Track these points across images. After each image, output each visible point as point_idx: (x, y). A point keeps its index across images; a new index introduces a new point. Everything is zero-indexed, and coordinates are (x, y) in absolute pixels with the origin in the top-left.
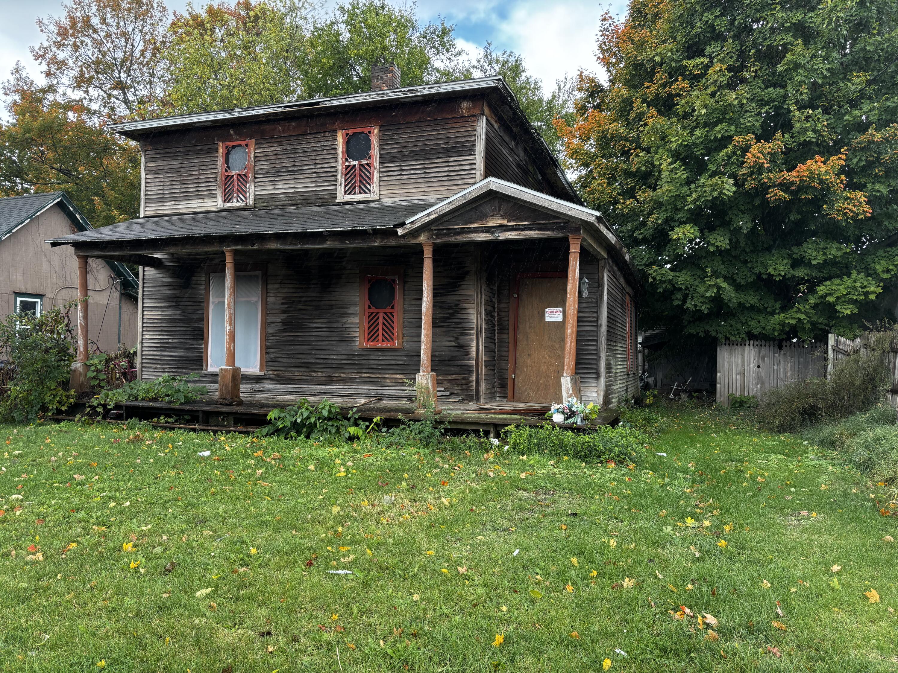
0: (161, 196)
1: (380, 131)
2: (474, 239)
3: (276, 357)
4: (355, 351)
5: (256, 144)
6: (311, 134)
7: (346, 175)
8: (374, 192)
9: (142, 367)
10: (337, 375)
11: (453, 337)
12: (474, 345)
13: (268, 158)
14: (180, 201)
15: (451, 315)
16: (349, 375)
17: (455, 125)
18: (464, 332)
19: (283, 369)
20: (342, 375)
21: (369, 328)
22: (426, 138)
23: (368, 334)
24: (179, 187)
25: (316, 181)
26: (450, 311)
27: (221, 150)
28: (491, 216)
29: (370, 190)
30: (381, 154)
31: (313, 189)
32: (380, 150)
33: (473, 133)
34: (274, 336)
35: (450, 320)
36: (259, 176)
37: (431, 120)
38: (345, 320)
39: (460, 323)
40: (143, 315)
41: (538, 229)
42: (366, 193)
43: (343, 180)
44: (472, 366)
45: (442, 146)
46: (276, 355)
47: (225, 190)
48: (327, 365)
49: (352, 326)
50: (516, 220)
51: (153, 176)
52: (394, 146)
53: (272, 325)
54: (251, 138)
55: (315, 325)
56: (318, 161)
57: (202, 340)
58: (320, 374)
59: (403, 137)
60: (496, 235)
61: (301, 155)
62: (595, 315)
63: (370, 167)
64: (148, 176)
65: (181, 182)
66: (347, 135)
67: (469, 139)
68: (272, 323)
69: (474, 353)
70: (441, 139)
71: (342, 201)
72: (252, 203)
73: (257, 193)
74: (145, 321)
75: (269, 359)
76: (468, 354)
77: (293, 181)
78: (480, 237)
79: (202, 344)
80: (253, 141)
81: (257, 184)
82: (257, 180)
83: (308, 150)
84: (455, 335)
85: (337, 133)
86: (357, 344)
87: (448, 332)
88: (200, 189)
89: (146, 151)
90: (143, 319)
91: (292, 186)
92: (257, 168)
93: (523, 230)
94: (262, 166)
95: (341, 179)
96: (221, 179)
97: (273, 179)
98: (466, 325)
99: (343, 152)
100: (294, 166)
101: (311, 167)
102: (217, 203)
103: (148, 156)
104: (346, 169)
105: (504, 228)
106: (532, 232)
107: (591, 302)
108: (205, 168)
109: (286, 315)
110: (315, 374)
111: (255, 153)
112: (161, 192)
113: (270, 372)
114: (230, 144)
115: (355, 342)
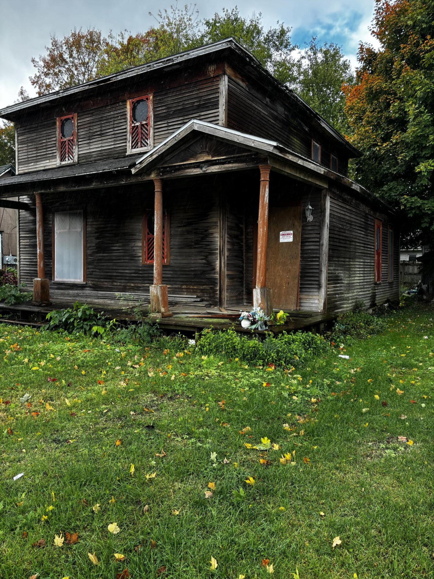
0: (26, 160)
1: (154, 97)
2: (188, 174)
3: (93, 271)
4: (140, 267)
5: (78, 117)
6: (111, 105)
7: (132, 134)
8: (150, 145)
9: (20, 278)
10: (129, 284)
11: (204, 256)
12: (218, 262)
13: (85, 126)
14: (37, 162)
15: (203, 238)
16: (136, 285)
17: (205, 86)
18: (211, 253)
19: (97, 280)
20: (132, 285)
21: (148, 250)
22: (184, 99)
23: (148, 254)
24: (35, 152)
25: (114, 141)
26: (202, 236)
27: (58, 123)
28: (200, 153)
29: (147, 144)
30: (154, 115)
31: (113, 147)
32: (154, 112)
33: (217, 91)
34: (91, 256)
35: (202, 243)
36: (80, 140)
37: (188, 84)
38: (133, 244)
39: (208, 245)
40: (20, 243)
41: (235, 162)
42: (145, 146)
43: (131, 138)
44: (217, 279)
45: (196, 104)
46: (92, 270)
47: (61, 152)
48: (122, 277)
49: (138, 248)
50: (218, 156)
51: (22, 146)
52: (163, 108)
53: (90, 248)
54: (75, 113)
55: (115, 248)
56: (115, 126)
57: (51, 259)
58: (119, 284)
59: (169, 100)
60: (204, 169)
61: (105, 122)
62: (318, 236)
63: (148, 126)
64: (20, 146)
65: (37, 149)
66: (133, 102)
67: (214, 96)
68: (90, 247)
69: (218, 269)
70: (195, 98)
71: (130, 154)
72: (77, 161)
73: (80, 153)
74: (21, 246)
75: (88, 273)
76: (214, 269)
77: (100, 142)
78: (192, 172)
79: (50, 262)
80: (76, 114)
81: (80, 146)
82: (80, 143)
83: (109, 117)
84: (205, 254)
85: (126, 102)
86: (141, 261)
87: (201, 252)
88: (47, 153)
89: (17, 129)
90: (20, 245)
91: (100, 145)
92: (79, 134)
93: (223, 163)
94: (82, 133)
95: (129, 137)
96: (59, 144)
97: (88, 141)
98: (213, 246)
99: (130, 116)
100: (101, 130)
101: (111, 130)
102: (56, 162)
103: (19, 132)
104: (133, 129)
105: (210, 163)
106: (230, 165)
107: (315, 226)
108: (50, 137)
109: (98, 241)
110: (115, 284)
111: (78, 123)
112: (26, 157)
113: (90, 282)
114: (63, 118)
115: (139, 260)
